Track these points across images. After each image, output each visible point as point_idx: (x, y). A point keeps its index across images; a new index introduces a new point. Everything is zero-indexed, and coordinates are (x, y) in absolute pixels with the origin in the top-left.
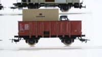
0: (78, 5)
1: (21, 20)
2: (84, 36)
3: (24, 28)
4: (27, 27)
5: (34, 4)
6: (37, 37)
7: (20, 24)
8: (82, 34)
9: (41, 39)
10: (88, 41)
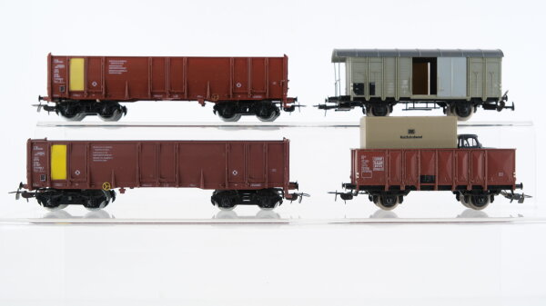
0: (495, 103)
1: (358, 146)
2: (521, 186)
3: (371, 165)
4: (379, 163)
5: (383, 99)
6: (403, 188)
7: (363, 157)
8: (517, 182)
9: (412, 193)
10: (526, 199)
